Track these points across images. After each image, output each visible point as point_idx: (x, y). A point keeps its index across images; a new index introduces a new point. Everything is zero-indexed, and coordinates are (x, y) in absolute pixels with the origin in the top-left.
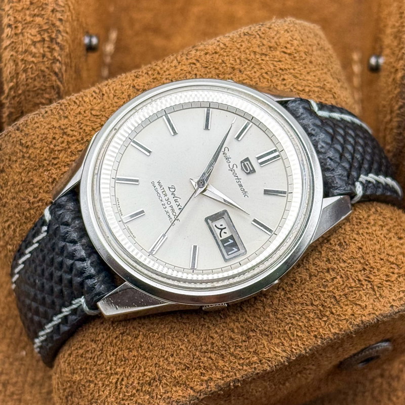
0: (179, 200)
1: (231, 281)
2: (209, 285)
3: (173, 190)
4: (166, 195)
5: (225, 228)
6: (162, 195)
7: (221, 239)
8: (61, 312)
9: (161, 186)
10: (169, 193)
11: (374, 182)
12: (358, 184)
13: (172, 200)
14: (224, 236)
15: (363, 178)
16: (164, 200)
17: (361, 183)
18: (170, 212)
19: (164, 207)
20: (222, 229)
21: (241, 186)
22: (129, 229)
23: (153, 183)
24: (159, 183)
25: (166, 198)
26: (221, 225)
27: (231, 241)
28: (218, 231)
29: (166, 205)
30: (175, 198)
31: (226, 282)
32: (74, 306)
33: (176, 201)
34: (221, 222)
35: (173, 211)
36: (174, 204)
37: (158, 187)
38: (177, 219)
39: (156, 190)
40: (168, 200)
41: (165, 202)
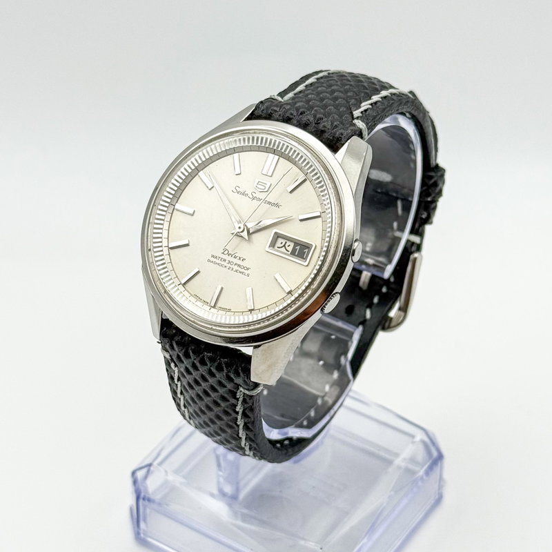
0: (237, 255)
1: (322, 274)
2: (309, 292)
3: (227, 252)
4: (225, 260)
5: (286, 243)
6: (223, 263)
7: (289, 253)
8: (237, 413)
9: (216, 257)
10: (226, 257)
11: (370, 107)
12: (356, 121)
13: (232, 259)
14: (290, 249)
15: (357, 113)
16: (226, 265)
17: (358, 118)
18: (238, 268)
19: (231, 269)
20: (284, 246)
21: (269, 203)
22: (221, 308)
23: (209, 261)
24: (213, 256)
25: (227, 261)
27: (298, 248)
28: (283, 249)
29: (231, 266)
30: (233, 256)
31: (319, 278)
32: (241, 399)
33: (235, 257)
34: (280, 242)
35: (239, 266)
36: (236, 261)
37: (214, 260)
38: (248, 269)
39: (215, 263)
40: (229, 262)
41: (229, 265)
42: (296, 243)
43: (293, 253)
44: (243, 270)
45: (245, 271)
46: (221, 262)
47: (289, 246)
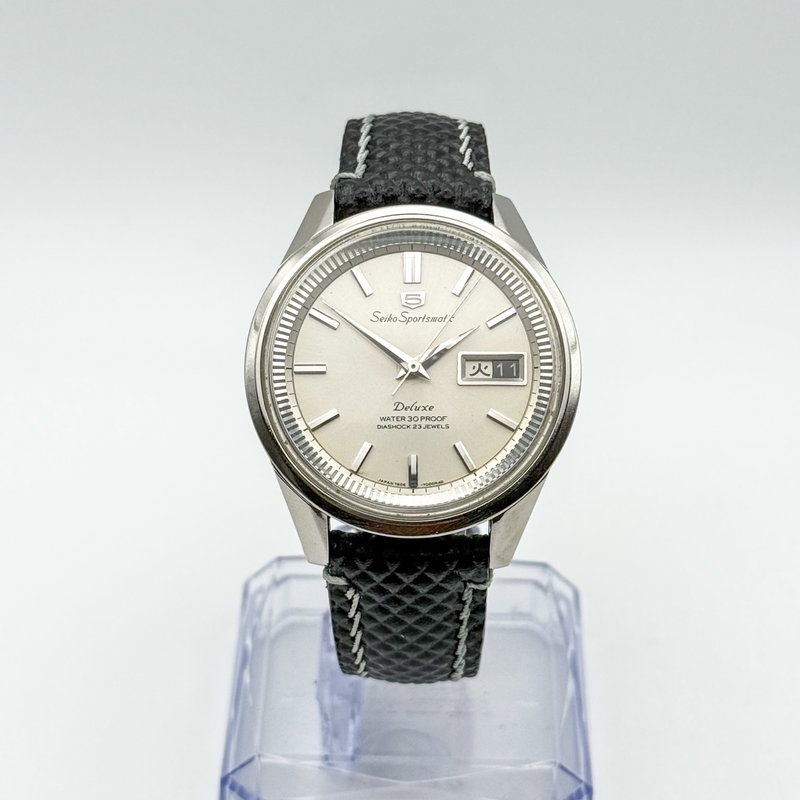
0: (418, 405)
3: (400, 406)
4: (403, 418)
5: (480, 365)
6: (402, 423)
7: (491, 377)
9: (389, 419)
10: (403, 413)
11: (470, 149)
13: (413, 413)
14: (490, 371)
15: (467, 164)
16: (408, 424)
17: (473, 169)
18: (428, 422)
19: (418, 427)
20: (480, 370)
21: (434, 320)
22: (427, 484)
23: (379, 427)
25: (407, 419)
26: (474, 368)
27: (500, 365)
28: (480, 375)
29: (417, 423)
30: (414, 408)
33: (417, 409)
34: (471, 366)
35: (428, 418)
36: (420, 414)
37: (387, 423)
38: (443, 419)
39: (390, 427)
40: (411, 419)
41: (412, 423)
42: (495, 360)
43: (496, 375)
44: (436, 423)
45: (441, 423)
46: (399, 423)
47: (486, 368)
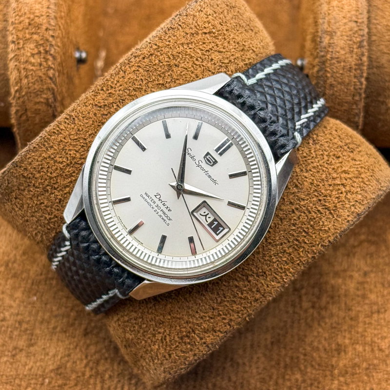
0: (166, 203)
3: (158, 197)
4: (154, 203)
5: (208, 214)
6: (152, 204)
7: (207, 223)
9: (149, 196)
10: (156, 200)
12: (297, 134)
13: (160, 205)
14: (209, 220)
15: (298, 125)
16: (154, 207)
17: (298, 130)
18: (162, 215)
19: (156, 212)
20: (206, 216)
21: (210, 177)
22: (135, 238)
23: (141, 196)
24: (146, 194)
25: (156, 204)
26: (205, 212)
27: (216, 223)
28: (204, 218)
29: (158, 210)
30: (163, 203)
33: (164, 205)
34: (203, 211)
35: (164, 213)
36: (163, 208)
37: (146, 197)
38: (170, 219)
39: (146, 200)
40: (157, 206)
41: (156, 208)
42: (216, 218)
44: (165, 218)
45: (167, 220)
46: (150, 202)
47: (210, 218)
